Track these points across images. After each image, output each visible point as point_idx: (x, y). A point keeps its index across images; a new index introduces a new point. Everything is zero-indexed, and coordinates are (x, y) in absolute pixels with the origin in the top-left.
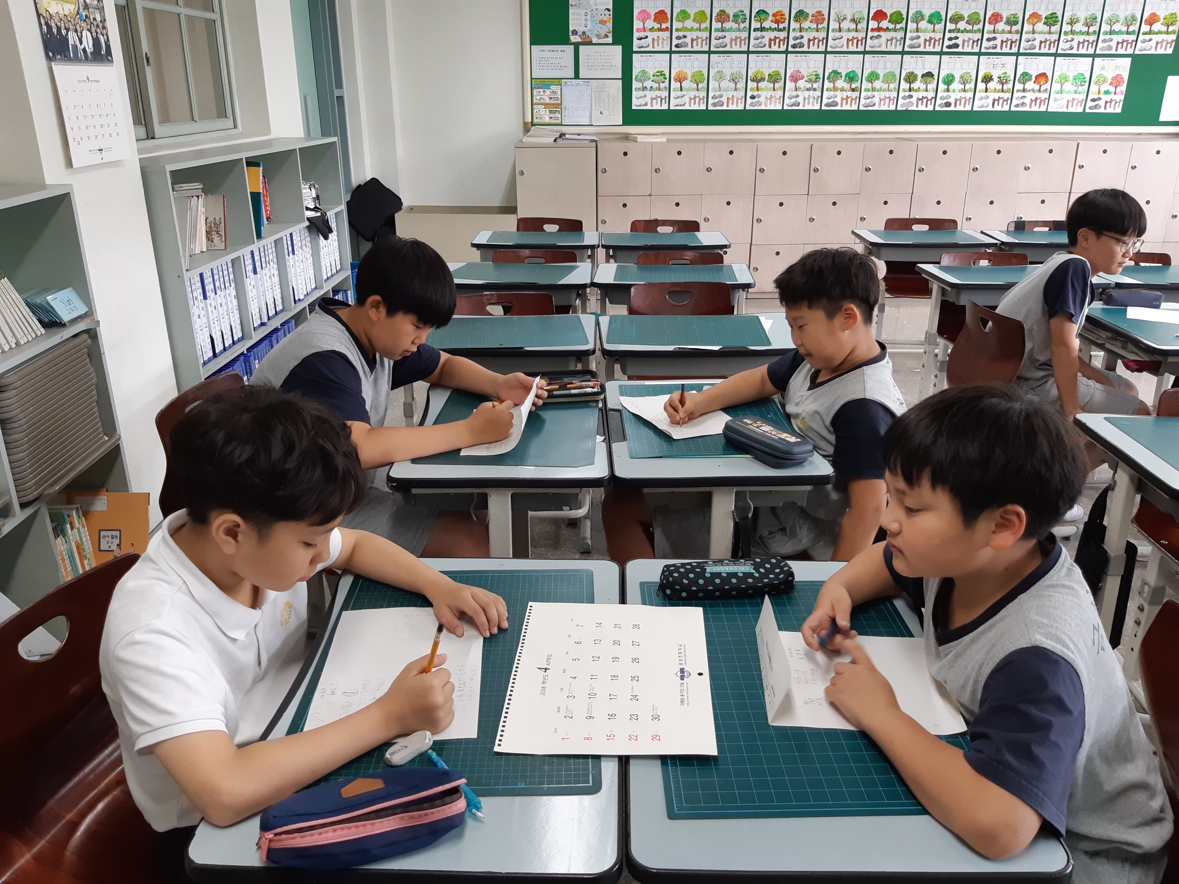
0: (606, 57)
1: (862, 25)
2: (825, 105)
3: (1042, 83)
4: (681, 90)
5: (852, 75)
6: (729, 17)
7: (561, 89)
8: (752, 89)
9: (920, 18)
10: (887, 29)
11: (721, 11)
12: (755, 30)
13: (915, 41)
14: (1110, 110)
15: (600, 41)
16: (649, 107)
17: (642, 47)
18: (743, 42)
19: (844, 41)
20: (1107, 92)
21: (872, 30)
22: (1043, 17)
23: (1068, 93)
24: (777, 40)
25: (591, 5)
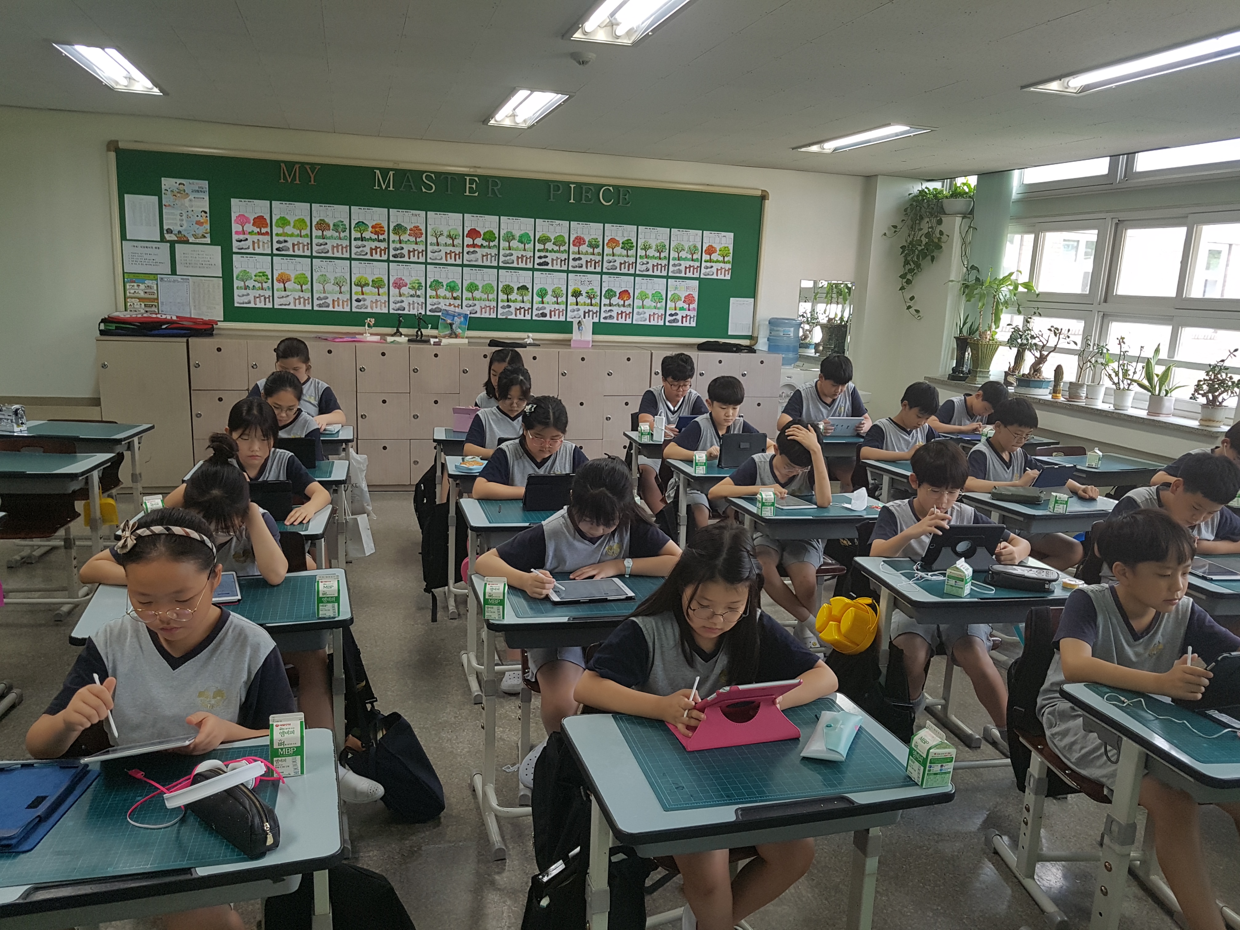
0: (204, 256)
1: (458, 241)
2: (430, 311)
3: (625, 299)
5: (452, 285)
6: (329, 226)
7: (157, 284)
8: (356, 293)
9: (511, 238)
10: (482, 246)
11: (321, 220)
12: (355, 239)
13: (508, 258)
14: (686, 324)
15: (198, 241)
16: (252, 305)
18: (344, 249)
19: (443, 254)
20: (682, 309)
21: (468, 246)
22: (621, 242)
23: (649, 308)
24: (378, 250)
25: (186, 207)
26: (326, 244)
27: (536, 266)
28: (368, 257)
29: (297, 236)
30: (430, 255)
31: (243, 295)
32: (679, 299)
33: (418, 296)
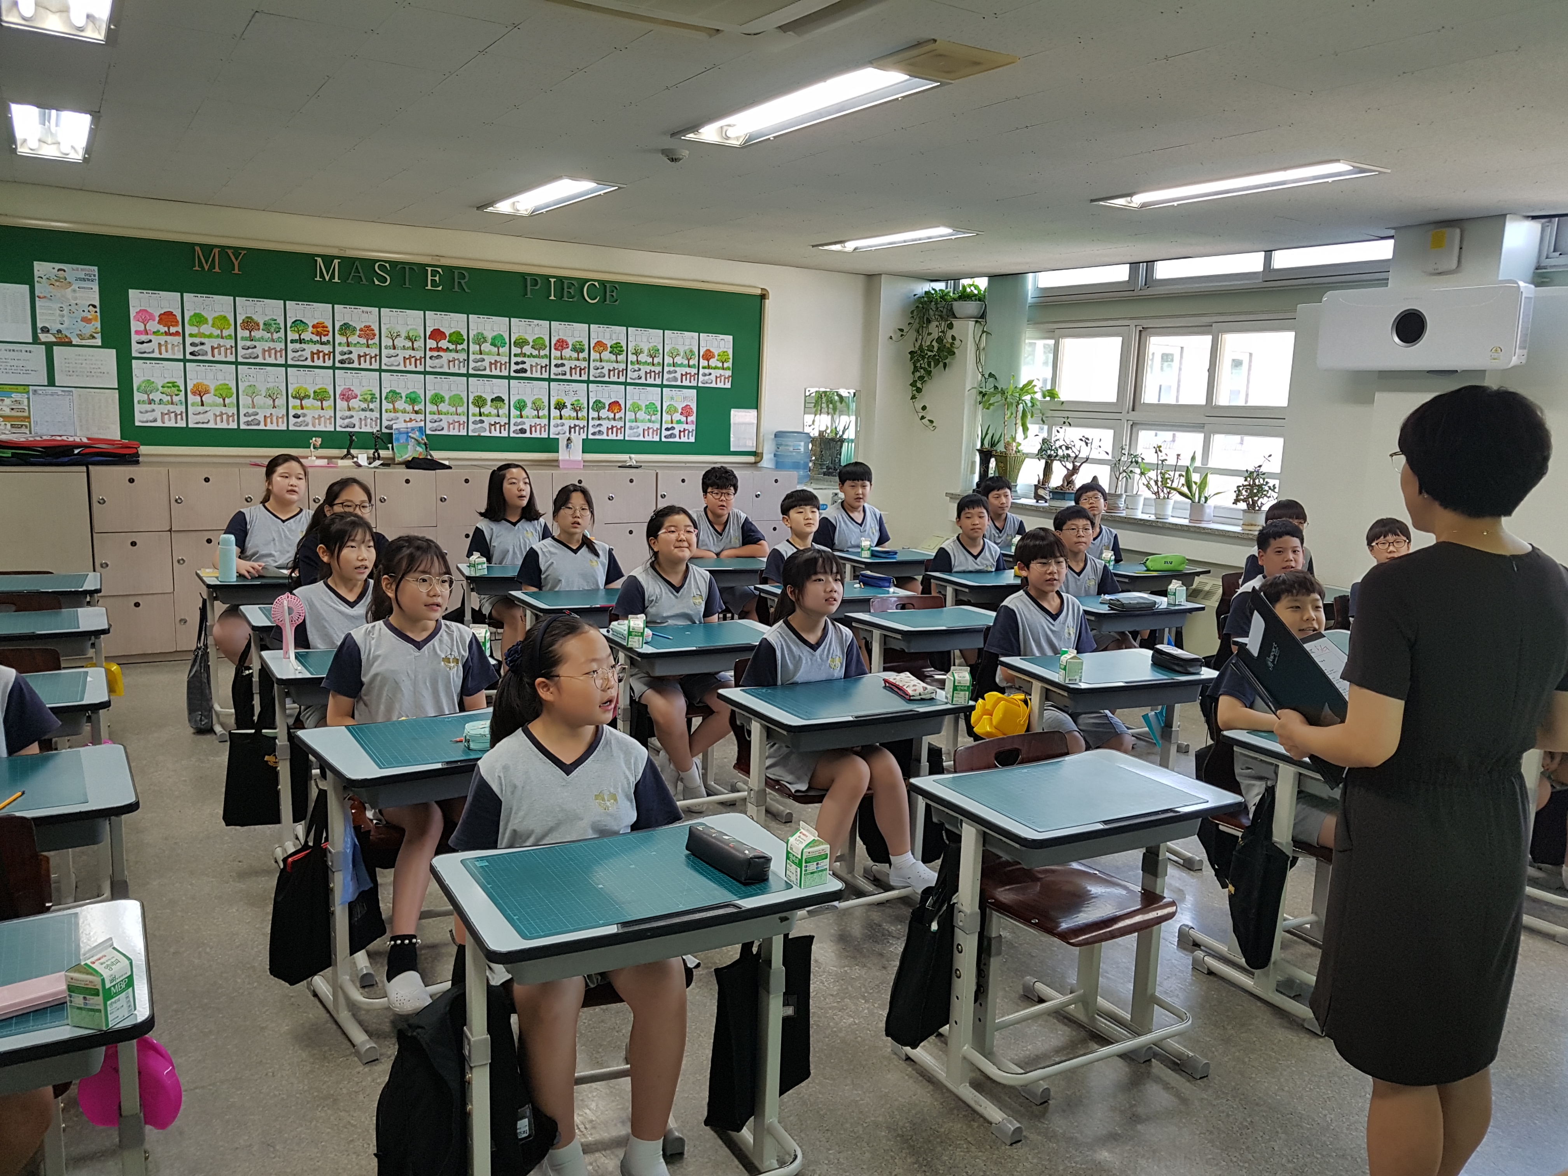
0: (94, 361)
1: (419, 344)
2: (386, 427)
3: (616, 411)
5: (413, 396)
6: (258, 325)
7: (28, 398)
8: (294, 408)
9: (482, 340)
10: (448, 350)
11: (247, 317)
12: (292, 341)
13: (480, 363)
14: (684, 439)
15: (84, 342)
16: (159, 424)
18: (278, 354)
19: (400, 359)
20: (679, 422)
21: (431, 349)
22: (609, 346)
23: (642, 421)
24: (321, 354)
25: (68, 299)
26: (255, 347)
27: (513, 374)
28: (309, 362)
29: (218, 336)
30: (384, 360)
31: (147, 412)
32: (676, 411)
33: (371, 410)
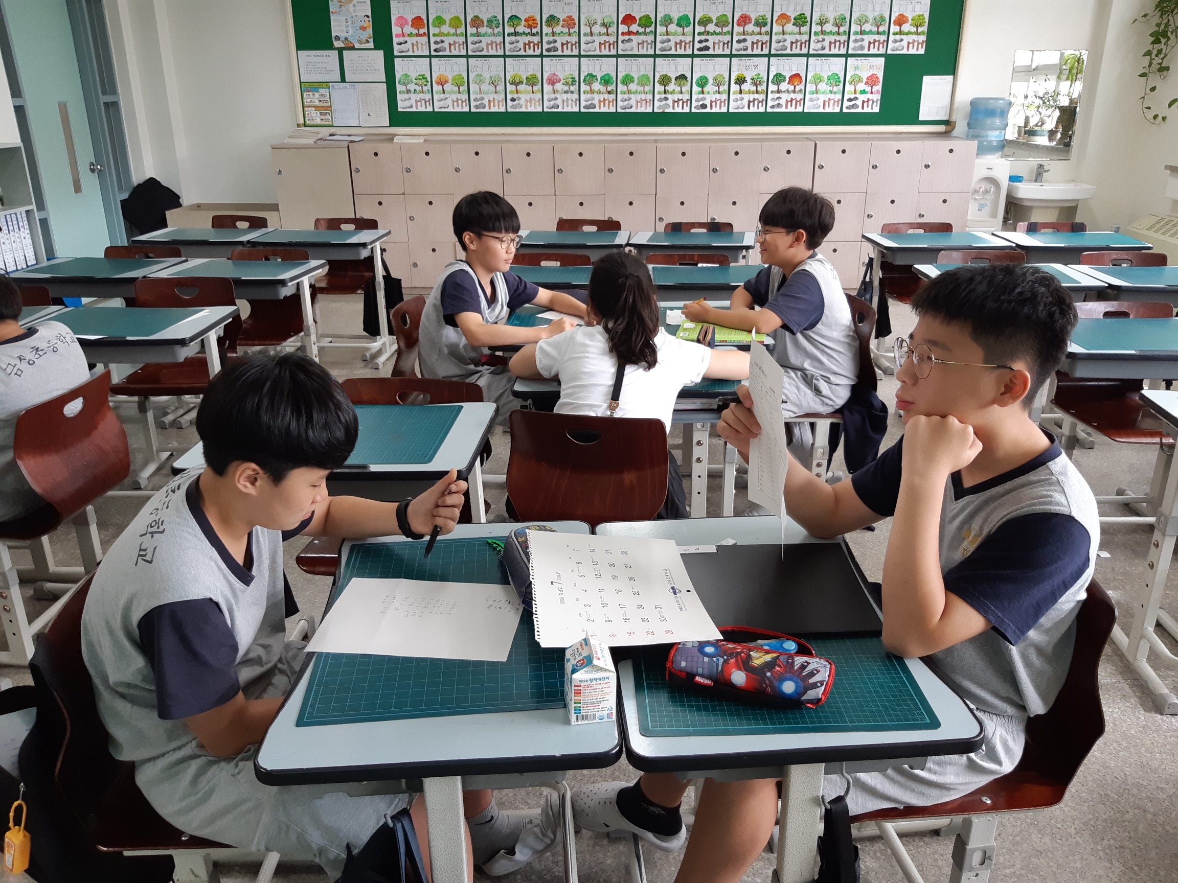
0: (369, 61)
1: (612, 30)
2: (584, 107)
3: (796, 83)
4: (444, 93)
5: (607, 78)
6: (483, 23)
7: (329, 92)
8: (511, 92)
9: (669, 21)
10: (637, 33)
11: (475, 16)
12: (509, 35)
13: (666, 44)
14: (867, 110)
15: (362, 46)
16: (414, 109)
17: (403, 52)
18: (498, 46)
19: (596, 44)
20: (863, 92)
21: (623, 34)
22: (792, 18)
23: (823, 93)
24: (532, 45)
25: (351, 13)
26: (481, 41)
27: (696, 52)
28: (522, 53)
30: (583, 46)
31: (406, 100)
32: (860, 80)
33: (572, 92)
